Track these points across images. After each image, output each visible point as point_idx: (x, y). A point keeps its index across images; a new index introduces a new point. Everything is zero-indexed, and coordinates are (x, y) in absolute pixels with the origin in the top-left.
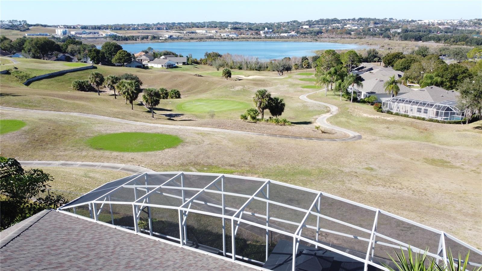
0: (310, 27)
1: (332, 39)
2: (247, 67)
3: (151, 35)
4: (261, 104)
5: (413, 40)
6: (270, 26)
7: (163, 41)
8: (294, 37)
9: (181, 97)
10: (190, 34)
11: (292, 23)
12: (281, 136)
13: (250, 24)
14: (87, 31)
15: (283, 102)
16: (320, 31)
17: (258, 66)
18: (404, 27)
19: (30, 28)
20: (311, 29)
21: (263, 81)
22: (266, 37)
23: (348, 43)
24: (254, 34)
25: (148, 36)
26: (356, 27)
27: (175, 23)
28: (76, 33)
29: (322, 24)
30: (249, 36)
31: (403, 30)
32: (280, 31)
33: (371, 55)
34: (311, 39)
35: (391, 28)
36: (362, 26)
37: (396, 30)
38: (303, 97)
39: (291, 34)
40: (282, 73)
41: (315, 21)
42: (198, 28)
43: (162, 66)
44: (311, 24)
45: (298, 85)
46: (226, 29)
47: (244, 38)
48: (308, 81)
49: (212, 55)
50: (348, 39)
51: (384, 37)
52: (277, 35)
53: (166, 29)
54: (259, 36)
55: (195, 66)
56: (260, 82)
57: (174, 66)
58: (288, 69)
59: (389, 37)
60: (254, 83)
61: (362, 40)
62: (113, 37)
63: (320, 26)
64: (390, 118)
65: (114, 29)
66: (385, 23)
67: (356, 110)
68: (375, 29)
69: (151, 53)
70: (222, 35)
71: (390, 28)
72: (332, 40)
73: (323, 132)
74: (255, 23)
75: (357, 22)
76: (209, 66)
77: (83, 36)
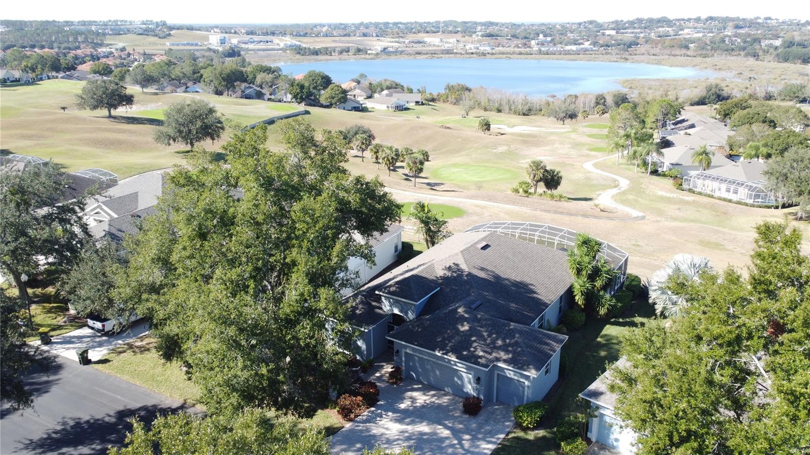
0: (617, 33)
1: (654, 57)
2: (510, 109)
3: (354, 45)
4: (535, 176)
5: (799, 61)
6: (548, 31)
7: (373, 56)
8: (588, 53)
9: (429, 159)
10: (415, 45)
11: (587, 25)
12: (556, 212)
13: (515, 25)
14: (256, 38)
15: (560, 175)
16: (634, 42)
17: (526, 108)
18: (788, 37)
19: (172, 32)
20: (619, 37)
21: (534, 136)
22: (540, 52)
23: (681, 66)
24: (520, 46)
25: (349, 48)
26: (700, 35)
27: (388, 23)
28: (239, 42)
29: (639, 28)
30: (511, 49)
31: (784, 42)
32: (565, 42)
33: (711, 92)
34: (617, 56)
35: (762, 38)
36: (713, 33)
37: (771, 41)
38: (588, 166)
39: (582, 46)
40: (564, 121)
41: (629, 22)
42: (428, 34)
43: (388, 107)
44: (620, 26)
45: (583, 144)
46: (474, 36)
47: (503, 54)
48: (600, 138)
49: (456, 88)
50: (683, 58)
51: (747, 55)
52: (559, 47)
53: (377, 36)
54: (528, 49)
55: (433, 107)
56: (531, 139)
57: (404, 107)
58: (572, 116)
59: (756, 56)
60: (522, 140)
61: (707, 59)
62: (296, 50)
63: (636, 31)
64: (690, 197)
65: (296, 35)
66: (755, 27)
67: (651, 186)
68: (734, 39)
69: (365, 83)
70: (467, 47)
71: (760, 37)
72: (653, 60)
73: (602, 211)
74: (523, 24)
75: (704, 24)
76: (451, 105)
77: (251, 46)
